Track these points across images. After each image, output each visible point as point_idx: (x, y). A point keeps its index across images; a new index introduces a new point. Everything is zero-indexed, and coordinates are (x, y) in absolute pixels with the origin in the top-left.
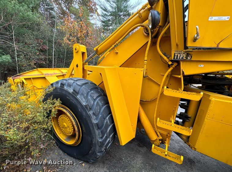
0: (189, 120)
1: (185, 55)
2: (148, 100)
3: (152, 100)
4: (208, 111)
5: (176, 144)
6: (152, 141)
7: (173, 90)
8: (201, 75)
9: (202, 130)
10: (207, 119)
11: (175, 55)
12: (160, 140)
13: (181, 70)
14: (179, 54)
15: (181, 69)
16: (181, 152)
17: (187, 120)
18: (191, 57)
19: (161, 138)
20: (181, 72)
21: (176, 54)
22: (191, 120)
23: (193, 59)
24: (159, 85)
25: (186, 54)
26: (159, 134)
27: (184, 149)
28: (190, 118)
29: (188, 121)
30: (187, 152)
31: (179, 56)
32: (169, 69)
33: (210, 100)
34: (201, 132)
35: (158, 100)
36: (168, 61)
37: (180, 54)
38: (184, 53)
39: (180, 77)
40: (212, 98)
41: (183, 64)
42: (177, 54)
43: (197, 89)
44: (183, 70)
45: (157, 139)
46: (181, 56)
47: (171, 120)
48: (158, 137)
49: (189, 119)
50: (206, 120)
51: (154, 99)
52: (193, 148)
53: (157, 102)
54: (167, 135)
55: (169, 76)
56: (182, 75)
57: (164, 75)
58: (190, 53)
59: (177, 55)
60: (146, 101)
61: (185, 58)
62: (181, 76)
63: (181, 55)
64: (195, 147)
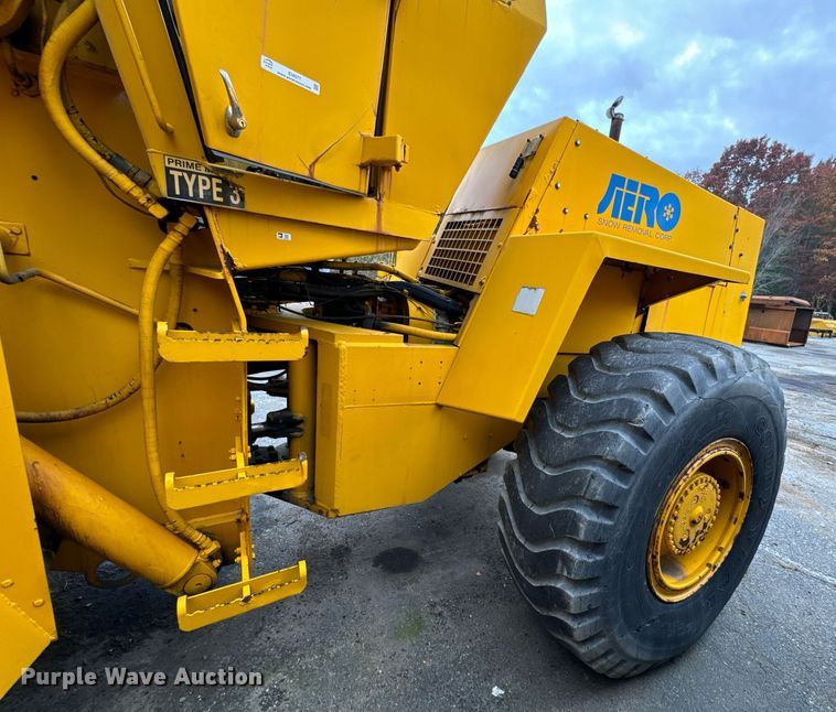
0: (301, 430)
1: (218, 185)
2: (88, 408)
3: (115, 399)
4: (341, 384)
5: (289, 531)
6: (171, 587)
7: (205, 336)
8: (300, 271)
9: (338, 446)
10: (343, 408)
11: (170, 179)
12: (211, 558)
13: (219, 250)
14: (190, 174)
15: (218, 244)
16: (308, 545)
17: (296, 434)
18: (242, 199)
19: (214, 546)
20: (221, 256)
21: (176, 174)
22: (306, 427)
23: (249, 207)
24: (135, 318)
25: (220, 181)
26: (198, 537)
27: (317, 528)
28: (301, 421)
29: (299, 434)
30: (325, 532)
31: (190, 184)
32: (161, 242)
33: (338, 350)
34: (338, 453)
35: (147, 392)
36: (143, 200)
37: (194, 176)
38: (210, 177)
39: (219, 276)
40: (340, 341)
41: (216, 224)
42: (180, 174)
43: (302, 320)
44: (227, 250)
45: (195, 565)
46: (201, 188)
47: (233, 457)
48: (199, 550)
49: (301, 426)
50: (340, 413)
51: (125, 392)
52: (331, 515)
53: (148, 403)
54: (239, 521)
55: (175, 273)
56: (226, 270)
57: (144, 270)
58: (234, 180)
59: (182, 179)
60: (76, 417)
61: (221, 199)
62: (224, 274)
63: (200, 183)
64: (336, 506)
